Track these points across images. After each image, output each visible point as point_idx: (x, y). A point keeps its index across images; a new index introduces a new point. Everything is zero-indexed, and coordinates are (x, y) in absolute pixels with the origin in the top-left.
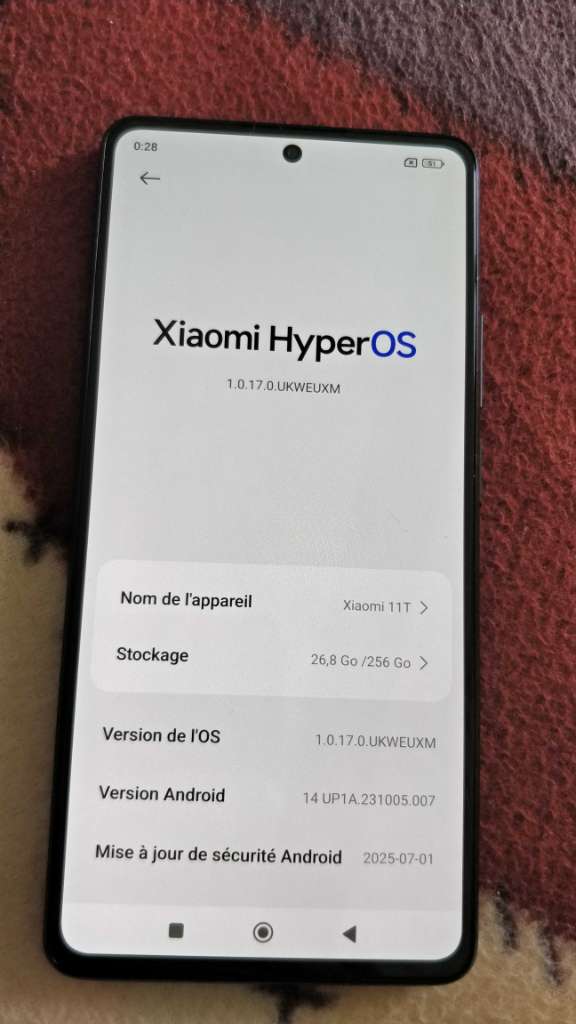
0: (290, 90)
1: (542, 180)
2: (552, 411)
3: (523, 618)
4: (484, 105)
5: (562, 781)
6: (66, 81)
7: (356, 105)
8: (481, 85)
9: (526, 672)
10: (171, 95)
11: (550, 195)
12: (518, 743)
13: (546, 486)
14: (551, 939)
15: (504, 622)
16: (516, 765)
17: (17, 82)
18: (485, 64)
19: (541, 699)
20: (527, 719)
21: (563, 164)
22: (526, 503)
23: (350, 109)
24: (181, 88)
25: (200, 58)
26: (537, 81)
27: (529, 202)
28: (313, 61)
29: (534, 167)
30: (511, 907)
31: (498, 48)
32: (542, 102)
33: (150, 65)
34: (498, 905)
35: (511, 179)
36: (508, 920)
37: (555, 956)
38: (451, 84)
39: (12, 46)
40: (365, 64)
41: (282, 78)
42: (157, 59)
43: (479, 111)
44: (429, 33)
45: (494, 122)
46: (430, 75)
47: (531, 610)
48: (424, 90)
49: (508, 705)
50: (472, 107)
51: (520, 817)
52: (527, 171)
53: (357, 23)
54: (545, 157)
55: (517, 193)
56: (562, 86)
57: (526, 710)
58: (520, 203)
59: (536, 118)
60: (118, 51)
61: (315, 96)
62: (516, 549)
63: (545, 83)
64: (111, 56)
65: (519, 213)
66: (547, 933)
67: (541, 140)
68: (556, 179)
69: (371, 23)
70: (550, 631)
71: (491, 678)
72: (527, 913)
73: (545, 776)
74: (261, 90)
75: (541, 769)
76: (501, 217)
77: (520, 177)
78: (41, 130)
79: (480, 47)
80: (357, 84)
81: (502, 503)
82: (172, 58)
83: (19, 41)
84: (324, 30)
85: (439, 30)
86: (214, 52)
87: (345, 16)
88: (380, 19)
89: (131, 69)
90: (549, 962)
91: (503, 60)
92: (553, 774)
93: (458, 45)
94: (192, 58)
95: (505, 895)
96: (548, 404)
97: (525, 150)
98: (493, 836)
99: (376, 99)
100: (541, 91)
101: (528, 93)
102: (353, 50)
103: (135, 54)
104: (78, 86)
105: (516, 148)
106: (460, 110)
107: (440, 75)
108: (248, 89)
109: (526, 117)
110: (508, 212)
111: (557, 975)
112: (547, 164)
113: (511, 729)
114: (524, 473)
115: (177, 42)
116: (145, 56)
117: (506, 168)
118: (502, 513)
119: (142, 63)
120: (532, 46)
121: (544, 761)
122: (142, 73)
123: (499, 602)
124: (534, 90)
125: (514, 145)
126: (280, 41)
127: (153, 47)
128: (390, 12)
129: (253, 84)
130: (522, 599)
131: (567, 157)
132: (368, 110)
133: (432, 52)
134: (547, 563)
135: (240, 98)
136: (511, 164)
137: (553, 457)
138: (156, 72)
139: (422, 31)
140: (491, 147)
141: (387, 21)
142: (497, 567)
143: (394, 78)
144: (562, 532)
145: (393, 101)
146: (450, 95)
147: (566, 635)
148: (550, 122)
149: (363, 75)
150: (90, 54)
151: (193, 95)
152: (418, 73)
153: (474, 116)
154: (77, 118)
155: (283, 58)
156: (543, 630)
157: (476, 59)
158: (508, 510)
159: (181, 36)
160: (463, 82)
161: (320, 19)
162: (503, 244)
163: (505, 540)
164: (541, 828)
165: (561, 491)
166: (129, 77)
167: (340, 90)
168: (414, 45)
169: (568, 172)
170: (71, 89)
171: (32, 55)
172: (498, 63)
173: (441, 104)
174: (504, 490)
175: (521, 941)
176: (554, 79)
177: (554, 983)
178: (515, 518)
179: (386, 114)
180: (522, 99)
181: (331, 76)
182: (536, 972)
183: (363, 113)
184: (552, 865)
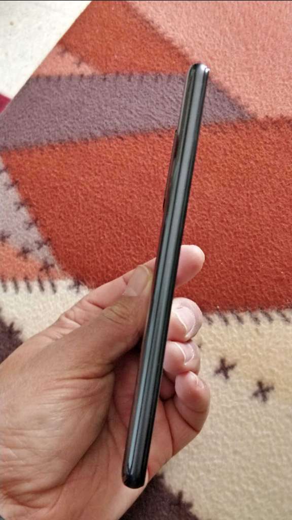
0: (94, 155)
1: (166, 133)
2: (202, 185)
3: (224, 239)
4: (141, 126)
5: (258, 271)
6: (42, 190)
7: (111, 147)
8: (138, 122)
9: (233, 250)
10: (67, 176)
11: (170, 135)
12: (242, 269)
13: (210, 203)
14: (280, 312)
15: (220, 242)
16: (244, 275)
17: (31, 198)
18: (136, 116)
19: (241, 255)
20: (240, 261)
21: (169, 126)
22: (209, 211)
23: (110, 149)
24: (69, 172)
25: (68, 162)
26: (150, 111)
27: (166, 141)
28: (94, 144)
29: (162, 131)
30: (265, 311)
31: (137, 110)
32: (154, 115)
33: (58, 172)
34: (261, 312)
35: (158, 138)
36: (266, 315)
37: (284, 316)
38: (130, 126)
39: (25, 190)
40: (107, 136)
41: (90, 153)
42: (58, 170)
43: (141, 128)
44: (118, 118)
45: (146, 128)
46: (124, 128)
47: (225, 235)
48: (125, 132)
49: (233, 262)
50: (139, 129)
51: (253, 287)
52: (160, 133)
53: (99, 129)
54: (164, 127)
55: (162, 140)
56: (157, 109)
57: (238, 260)
58: (164, 142)
59: (156, 120)
60: (49, 174)
61: (99, 152)
62: (213, 223)
63: (153, 111)
64: (48, 176)
65: (165, 145)
66: (279, 311)
67: (160, 124)
68: (169, 131)
69: (103, 126)
70: (233, 237)
71: (225, 258)
72: (270, 309)
73: (254, 273)
74: (87, 160)
75: (251, 272)
76: (161, 149)
77: (160, 136)
78: (43, 205)
79: (131, 113)
80: (108, 142)
81: (203, 214)
82: (62, 167)
83: (26, 188)
84: (93, 135)
85: (120, 116)
86: (71, 158)
87: (96, 129)
88: (104, 123)
89: (55, 176)
90: (283, 318)
91: (140, 113)
92: (255, 271)
93: (126, 116)
94: (66, 163)
95: (261, 309)
96: (200, 184)
97: (158, 129)
98: (249, 296)
99: (115, 142)
100: (153, 113)
101: (150, 116)
102: (102, 135)
103: (53, 172)
104: (45, 189)
105: (155, 130)
106: (136, 131)
107: (127, 126)
108: (84, 162)
109: (153, 121)
110: (162, 146)
111: (287, 320)
112: (166, 129)
113: (238, 267)
114: (204, 204)
115: (61, 162)
116: (56, 171)
117: (155, 137)
118: (204, 217)
119: (56, 173)
120: (144, 104)
121: (251, 269)
122: (57, 175)
123: (216, 238)
124: (151, 114)
125: (154, 130)
126: (84, 145)
127: (57, 167)
128: (105, 121)
129: (85, 160)
130: (222, 235)
131: (169, 124)
132: (115, 146)
133: (121, 122)
134: (222, 221)
135: (83, 164)
136: (156, 135)
137: (209, 196)
138: (60, 173)
139: (116, 119)
140: (149, 134)
141: (106, 123)
142: (211, 231)
143: (116, 134)
144: (222, 212)
145: (119, 140)
146: (132, 129)
147: (238, 235)
148: (160, 119)
149: (109, 139)
150: (44, 180)
151: (72, 172)
152: (121, 129)
153: (140, 130)
154: (49, 197)
155: (87, 148)
156: (231, 238)
157: (132, 116)
158: (205, 215)
159: (61, 160)
160: (133, 124)
161: (90, 134)
162: (166, 155)
163: (209, 222)
164: (260, 286)
165: (215, 202)
166: (55, 178)
167: (105, 147)
168: (116, 123)
169: (171, 127)
170: (44, 191)
171: (31, 189)
172: (138, 114)
173: (130, 133)
174: (201, 211)
175: (272, 317)
176: (154, 108)
177: (287, 322)
178: (208, 216)
179: (119, 144)
180: (149, 118)
181: (101, 144)
182: (281, 323)
183: (113, 148)
184: (269, 294)
